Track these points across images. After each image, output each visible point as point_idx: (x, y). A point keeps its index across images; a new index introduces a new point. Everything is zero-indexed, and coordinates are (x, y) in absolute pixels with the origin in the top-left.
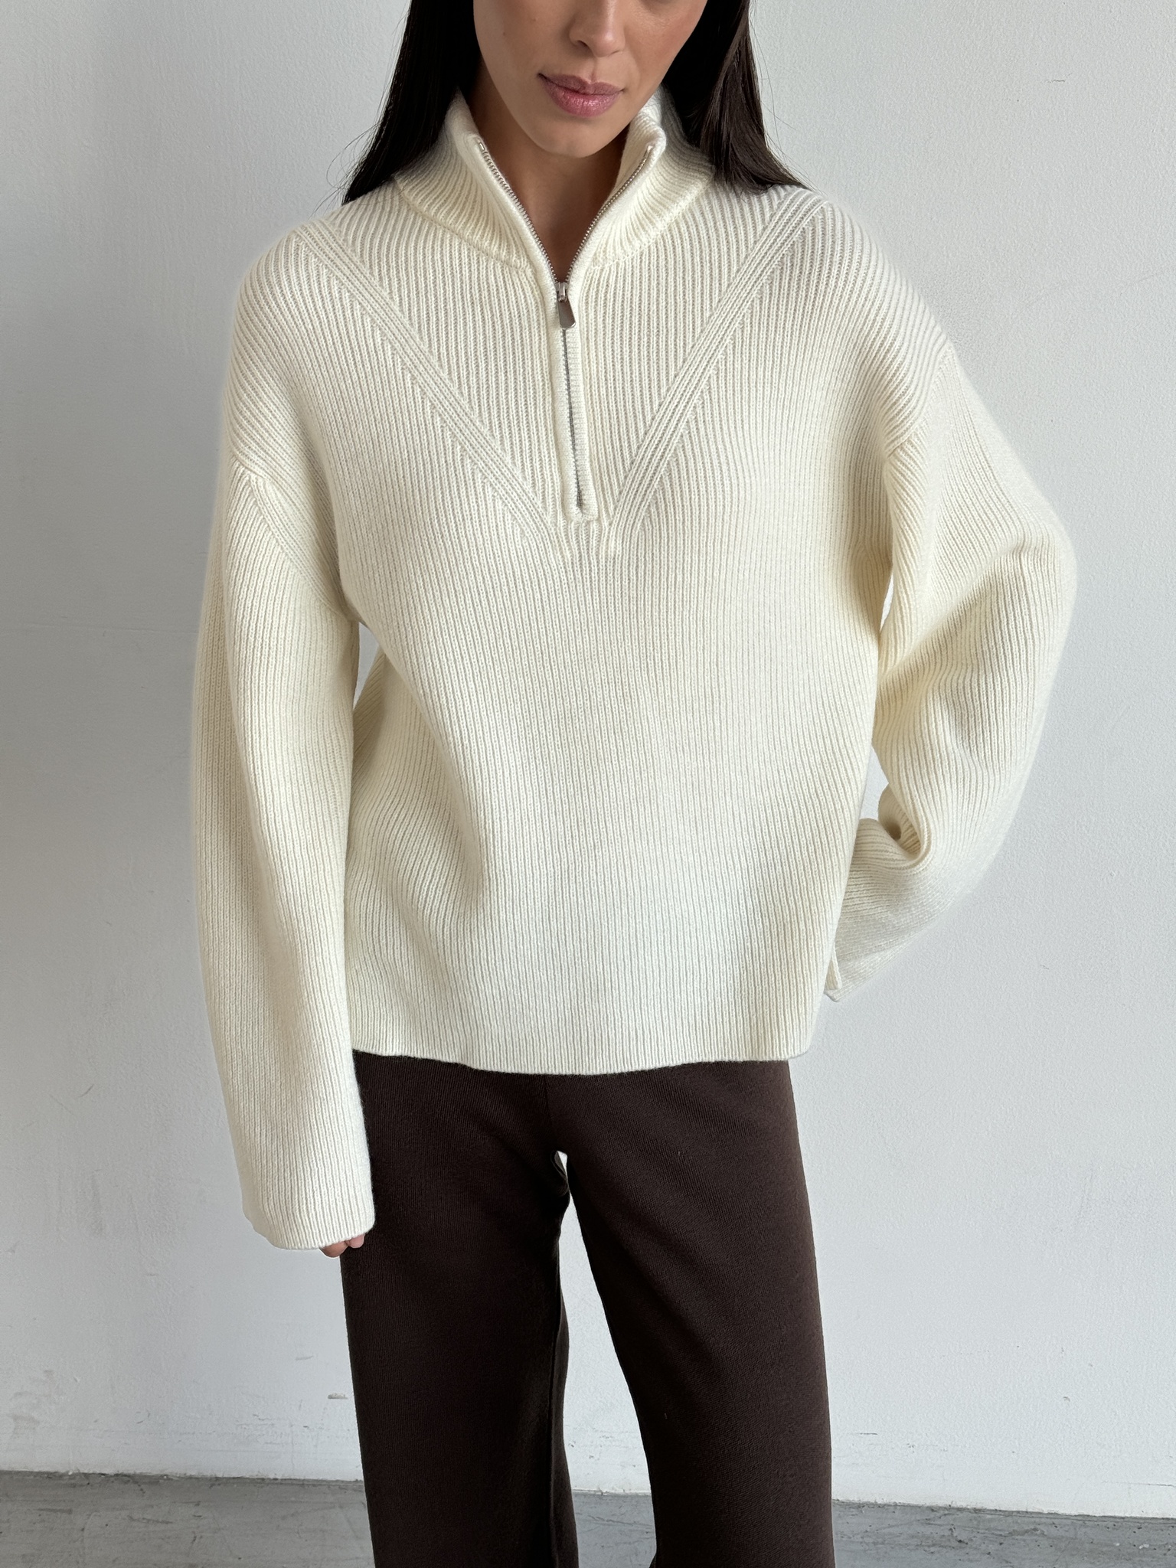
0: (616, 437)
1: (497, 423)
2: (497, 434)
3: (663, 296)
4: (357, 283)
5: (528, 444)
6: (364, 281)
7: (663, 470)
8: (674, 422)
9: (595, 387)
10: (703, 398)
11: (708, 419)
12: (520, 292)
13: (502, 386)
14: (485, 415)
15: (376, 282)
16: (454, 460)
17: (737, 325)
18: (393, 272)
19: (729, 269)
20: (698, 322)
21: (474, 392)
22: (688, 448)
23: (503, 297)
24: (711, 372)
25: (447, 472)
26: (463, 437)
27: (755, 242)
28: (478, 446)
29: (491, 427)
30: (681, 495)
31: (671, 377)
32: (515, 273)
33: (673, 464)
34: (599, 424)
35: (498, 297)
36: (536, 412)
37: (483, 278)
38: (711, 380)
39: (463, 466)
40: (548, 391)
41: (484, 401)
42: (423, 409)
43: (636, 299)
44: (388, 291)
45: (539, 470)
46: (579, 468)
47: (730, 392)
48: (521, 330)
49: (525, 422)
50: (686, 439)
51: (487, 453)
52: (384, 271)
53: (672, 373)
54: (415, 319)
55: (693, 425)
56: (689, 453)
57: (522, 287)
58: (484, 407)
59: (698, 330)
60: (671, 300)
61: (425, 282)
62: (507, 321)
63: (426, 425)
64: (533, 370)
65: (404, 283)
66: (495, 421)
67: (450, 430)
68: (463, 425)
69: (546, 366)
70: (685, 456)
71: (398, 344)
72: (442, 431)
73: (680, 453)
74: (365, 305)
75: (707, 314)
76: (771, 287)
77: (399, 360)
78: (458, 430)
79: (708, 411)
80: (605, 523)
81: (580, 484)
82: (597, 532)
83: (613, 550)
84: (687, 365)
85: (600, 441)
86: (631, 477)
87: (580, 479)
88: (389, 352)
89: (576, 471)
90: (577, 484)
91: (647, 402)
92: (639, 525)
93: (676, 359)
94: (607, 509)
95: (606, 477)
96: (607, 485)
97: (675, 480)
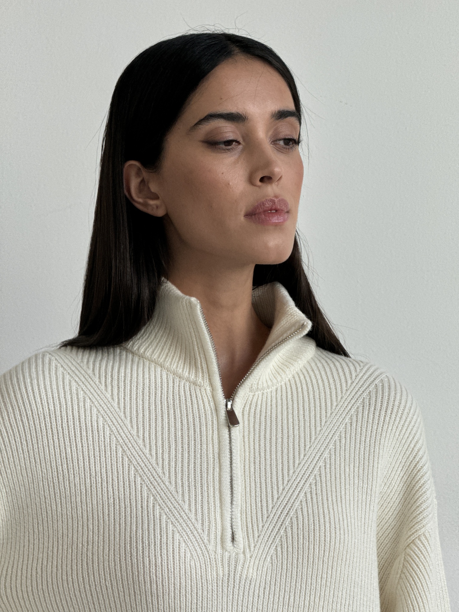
0: (259, 499)
1: (180, 483)
2: (180, 490)
3: (290, 416)
4: (89, 386)
5: (200, 498)
6: (94, 386)
7: (287, 522)
8: (297, 492)
9: (247, 467)
10: (316, 479)
11: (319, 492)
12: (200, 402)
13: (186, 461)
14: (173, 478)
15: (103, 387)
16: (147, 506)
17: (336, 438)
18: (115, 383)
19: (332, 404)
20: (313, 433)
21: (166, 462)
22: (305, 510)
23: (189, 404)
24: (321, 464)
25: (142, 514)
26: (155, 492)
27: (347, 390)
28: (166, 498)
29: (176, 486)
30: (298, 541)
31: (296, 465)
32: (198, 390)
33: (294, 520)
34: (248, 490)
35: (186, 404)
36: (207, 477)
37: (176, 391)
38: (321, 469)
39: (154, 510)
40: (217, 465)
41: (173, 470)
42: (129, 472)
43: (274, 416)
44: (110, 394)
45: (207, 515)
46: (233, 517)
47: (333, 478)
48: (200, 426)
49: (199, 484)
50: (304, 504)
51: (171, 503)
52: (109, 381)
53: (297, 462)
54: (128, 414)
55: (309, 496)
56: (305, 513)
57: (202, 399)
58: (173, 473)
59: (313, 438)
60: (296, 418)
61: (137, 391)
62: (191, 420)
63: (129, 482)
64: (207, 451)
65: (122, 390)
66: (179, 482)
67: (147, 486)
68: (156, 483)
69: (216, 450)
70: (302, 515)
71: (114, 428)
72: (141, 487)
73: (300, 513)
74: (94, 401)
75: (318, 429)
76: (357, 417)
77: (115, 439)
78: (152, 487)
79: (319, 487)
80: (248, 556)
81: (234, 527)
82: (242, 561)
83: (251, 575)
84: (306, 458)
85: (248, 501)
86: (266, 526)
87: (234, 524)
88: (108, 432)
89: (232, 518)
90: (232, 527)
91: (280, 479)
92: (269, 559)
93: (299, 454)
94: (249, 546)
95: (250, 525)
96: (250, 531)
97: (295, 530)
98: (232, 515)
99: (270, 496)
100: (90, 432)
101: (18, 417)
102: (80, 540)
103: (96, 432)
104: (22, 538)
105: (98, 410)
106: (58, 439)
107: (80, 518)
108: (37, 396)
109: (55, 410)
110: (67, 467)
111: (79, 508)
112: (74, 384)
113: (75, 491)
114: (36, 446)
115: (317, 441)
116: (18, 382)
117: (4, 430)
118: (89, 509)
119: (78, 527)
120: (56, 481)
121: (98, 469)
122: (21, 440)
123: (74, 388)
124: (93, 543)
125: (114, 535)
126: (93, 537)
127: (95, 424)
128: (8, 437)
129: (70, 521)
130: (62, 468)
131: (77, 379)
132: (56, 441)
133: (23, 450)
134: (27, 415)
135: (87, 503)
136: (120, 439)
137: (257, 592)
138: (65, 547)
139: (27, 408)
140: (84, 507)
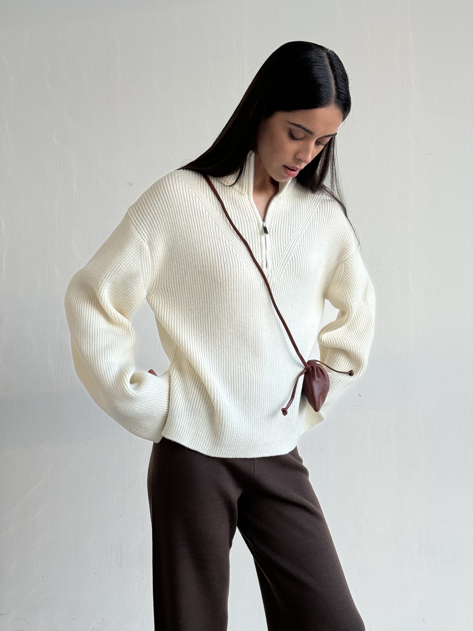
4: (197, 191)
6: (199, 191)
7: (290, 259)
10: (301, 239)
11: (303, 245)
31: (294, 232)
33: (293, 257)
38: (304, 234)
47: (309, 238)
54: (215, 205)
55: (299, 246)
73: (295, 254)
79: (303, 243)
80: (273, 273)
81: (267, 260)
82: (270, 276)
83: (275, 282)
84: (298, 229)
85: (273, 247)
86: (281, 259)
87: (267, 258)
88: (207, 214)
89: (266, 256)
90: (266, 260)
91: (287, 239)
92: (282, 274)
93: (295, 227)
94: (274, 269)
95: (274, 259)
96: (274, 262)
97: (294, 262)
98: (266, 254)
99: (282, 246)
100: (199, 213)
101: (166, 206)
102: (199, 265)
103: (202, 213)
104: (171, 264)
105: (202, 203)
106: (185, 216)
107: (198, 254)
108: (174, 195)
109: (182, 202)
110: (190, 230)
111: (197, 250)
112: (190, 189)
113: (195, 241)
114: (175, 220)
115: (303, 220)
116: (164, 188)
117: (160, 213)
118: (202, 250)
119: (197, 258)
120: (185, 237)
121: (205, 231)
122: (168, 217)
123: (190, 191)
124: (205, 266)
125: (216, 262)
126: (205, 263)
127: (201, 209)
128: (162, 216)
129: (193, 256)
130: (188, 230)
131: (191, 187)
132: (184, 217)
133: (169, 222)
134: (170, 205)
135: (201, 247)
136: (213, 217)
137: (277, 289)
138: (193, 268)
139: (170, 201)
140: (200, 249)
